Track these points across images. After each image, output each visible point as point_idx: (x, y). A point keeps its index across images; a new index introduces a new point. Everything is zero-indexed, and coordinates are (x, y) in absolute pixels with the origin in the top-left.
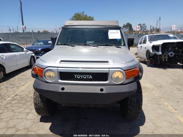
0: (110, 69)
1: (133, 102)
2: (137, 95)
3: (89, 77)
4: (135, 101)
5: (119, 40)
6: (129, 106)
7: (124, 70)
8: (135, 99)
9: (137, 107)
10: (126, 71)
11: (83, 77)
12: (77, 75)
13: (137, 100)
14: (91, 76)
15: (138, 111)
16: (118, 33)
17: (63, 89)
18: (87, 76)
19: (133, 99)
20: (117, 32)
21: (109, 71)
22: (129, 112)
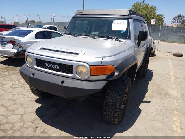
0: (74, 62)
1: (109, 103)
2: (115, 97)
3: (57, 67)
4: (111, 103)
5: (124, 32)
6: (105, 107)
7: (90, 66)
8: (112, 101)
9: (113, 110)
10: (91, 67)
11: (52, 66)
12: (48, 63)
13: (113, 102)
14: (58, 66)
15: (113, 115)
16: (125, 24)
17: (33, 74)
18: (55, 66)
19: (109, 100)
20: (124, 22)
21: (73, 64)
22: (105, 113)
